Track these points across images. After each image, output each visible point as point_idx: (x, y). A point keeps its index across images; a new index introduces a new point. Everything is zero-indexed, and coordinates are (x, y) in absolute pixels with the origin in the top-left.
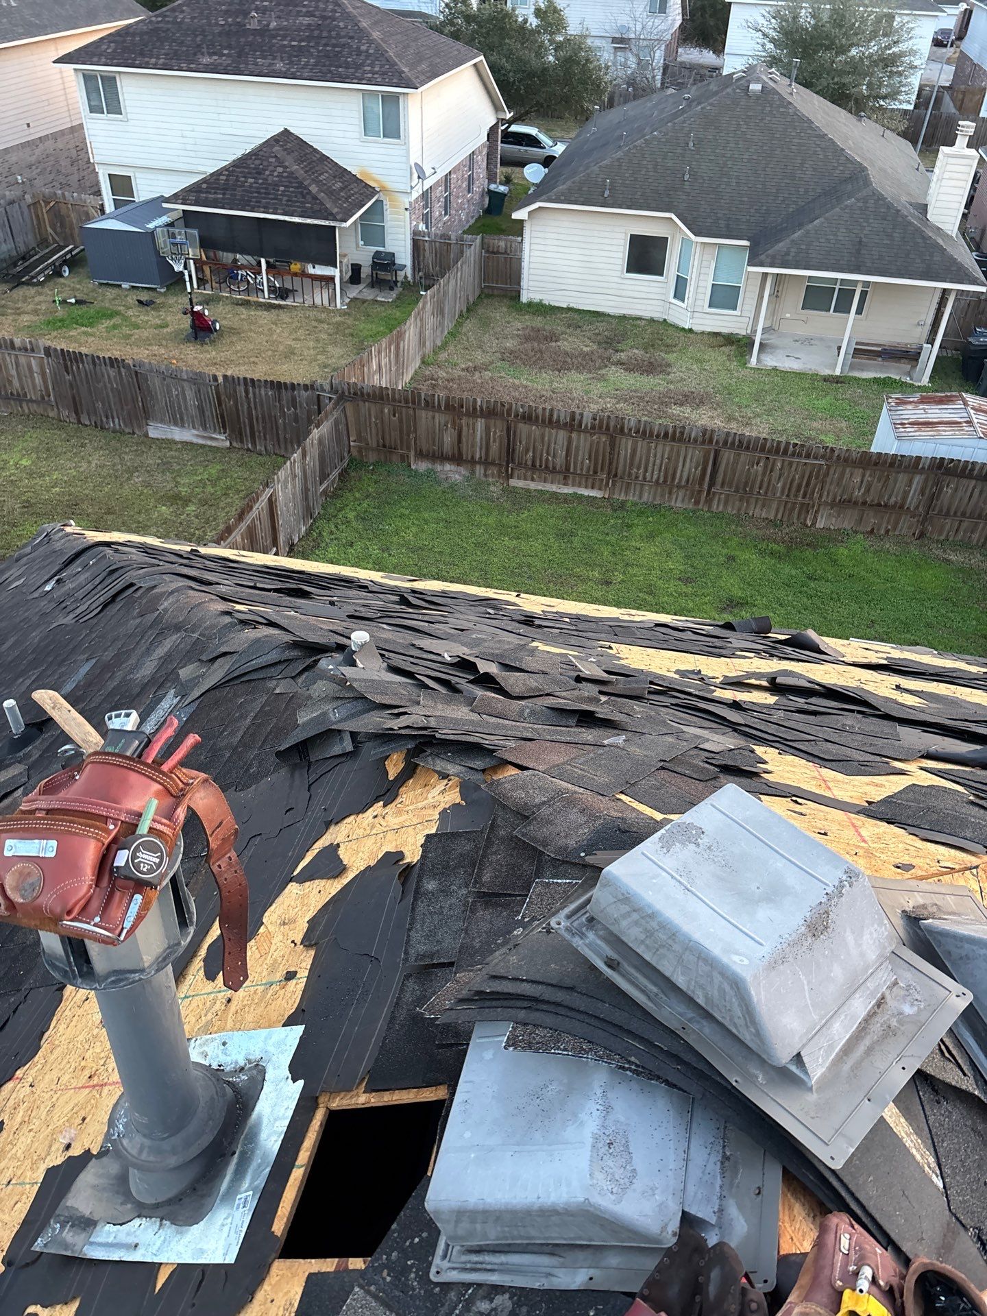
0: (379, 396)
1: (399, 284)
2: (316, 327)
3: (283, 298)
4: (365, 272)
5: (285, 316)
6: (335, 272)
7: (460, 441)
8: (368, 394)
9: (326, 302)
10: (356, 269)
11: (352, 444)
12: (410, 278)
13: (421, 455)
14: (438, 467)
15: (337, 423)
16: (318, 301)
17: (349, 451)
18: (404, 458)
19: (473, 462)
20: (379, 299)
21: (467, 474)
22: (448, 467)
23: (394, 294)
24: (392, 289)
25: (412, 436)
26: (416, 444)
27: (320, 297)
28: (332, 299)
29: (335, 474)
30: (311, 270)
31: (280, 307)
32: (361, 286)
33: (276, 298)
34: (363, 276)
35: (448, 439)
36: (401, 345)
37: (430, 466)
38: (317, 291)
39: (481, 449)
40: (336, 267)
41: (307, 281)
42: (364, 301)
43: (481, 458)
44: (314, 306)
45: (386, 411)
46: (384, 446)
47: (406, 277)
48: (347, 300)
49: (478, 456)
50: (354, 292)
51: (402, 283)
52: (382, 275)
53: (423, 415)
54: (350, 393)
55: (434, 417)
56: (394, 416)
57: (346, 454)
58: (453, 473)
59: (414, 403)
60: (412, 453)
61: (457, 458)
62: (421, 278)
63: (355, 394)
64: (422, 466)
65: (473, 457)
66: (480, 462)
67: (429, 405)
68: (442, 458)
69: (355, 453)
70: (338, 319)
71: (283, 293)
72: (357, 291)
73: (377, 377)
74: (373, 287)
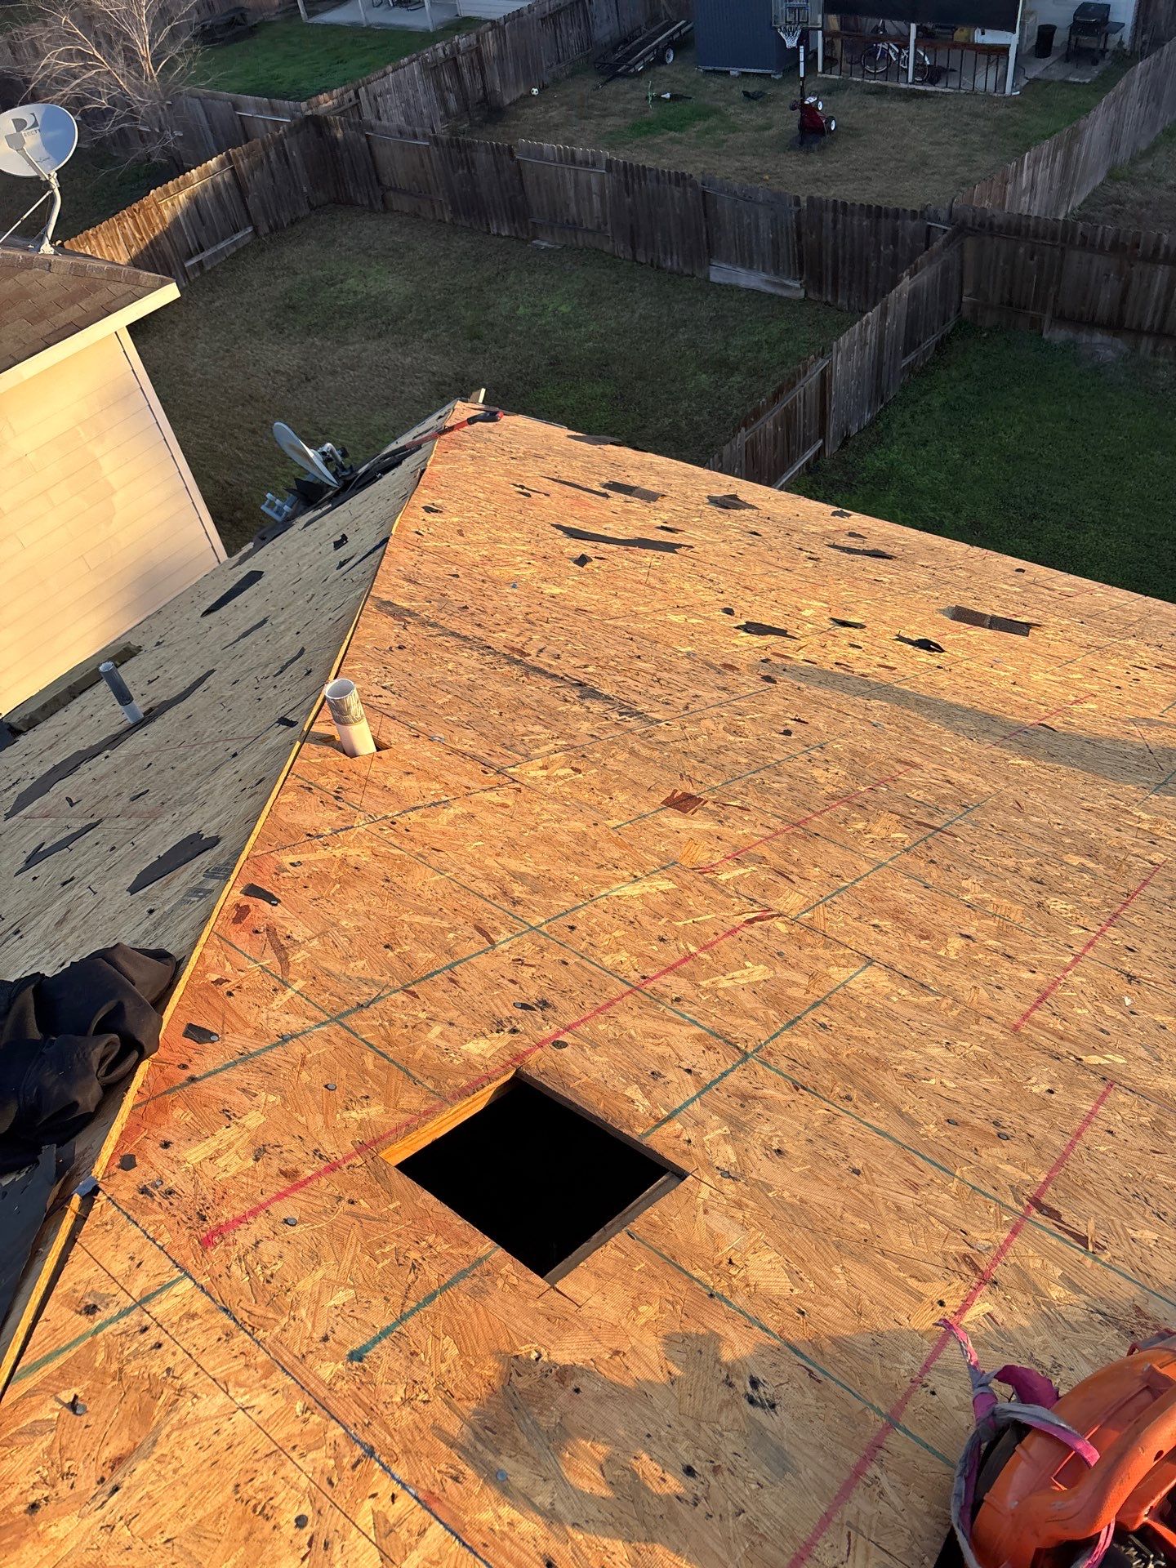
0: (1017, 229)
1: (1108, 55)
2: (967, 124)
3: (933, 82)
4: (1060, 38)
5: (928, 109)
6: (1011, 39)
7: (1123, 300)
8: (1000, 227)
9: (991, 86)
10: (1046, 34)
11: (965, 299)
12: (1127, 44)
13: (1061, 318)
14: (1084, 338)
15: (946, 270)
16: (980, 84)
17: (959, 310)
18: (1036, 324)
19: (1139, 332)
20: (1071, 79)
21: (1125, 349)
22: (1099, 337)
23: (1096, 71)
24: (1095, 63)
25: (1052, 290)
26: (1056, 301)
27: (985, 80)
28: (1001, 82)
29: (932, 340)
30: (979, 38)
31: (925, 94)
32: (1049, 61)
33: (922, 83)
34: (1056, 43)
35: (1106, 297)
36: (1075, 150)
37: (1071, 335)
38: (981, 70)
39: (1155, 312)
40: (1014, 31)
41: (970, 55)
42: (1048, 83)
43: (1152, 326)
44: (973, 92)
45: (1021, 250)
46: (1010, 304)
47: (1121, 43)
48: (1024, 82)
49: (1148, 323)
50: (1036, 69)
51: (1115, 52)
52: (1087, 41)
53: (1075, 256)
54: (974, 224)
55: (1091, 262)
56: (1032, 259)
57: (952, 314)
58: (1104, 347)
59: (1064, 240)
60: (1048, 316)
61: (1115, 325)
62: (1144, 43)
63: (981, 225)
64: (1058, 335)
65: (1139, 325)
66: (1149, 333)
67: (1087, 244)
68: (1090, 323)
69: (966, 311)
70: (1002, 111)
71: (932, 75)
72: (1041, 69)
73: (1026, 199)
74: (1067, 61)
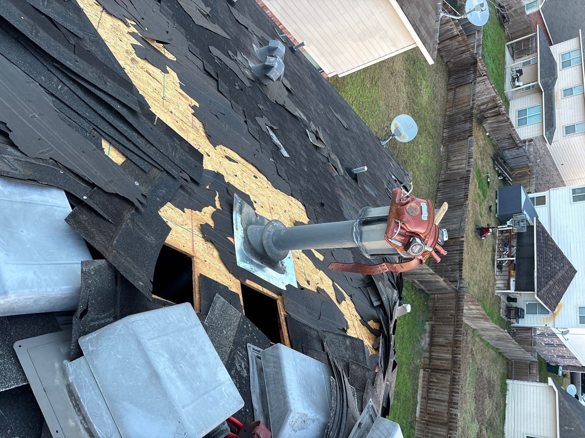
0: (459, 309)
2: (486, 281)
3: (497, 267)
4: (514, 304)
5: (490, 267)
6: (512, 290)
7: (440, 346)
8: (459, 304)
9: (497, 286)
10: (515, 300)
11: (436, 295)
12: (512, 325)
13: (432, 327)
14: (427, 335)
15: (445, 289)
16: (498, 282)
17: (432, 294)
18: (431, 319)
19: (430, 351)
20: (501, 310)
21: (425, 349)
22: (428, 339)
23: (504, 317)
24: (506, 316)
25: (441, 323)
26: (438, 325)
27: (500, 283)
28: (499, 288)
29: (422, 287)
30: (512, 280)
31: (494, 265)
32: (506, 302)
33: (497, 263)
34: (511, 303)
35: (441, 340)
36: (482, 320)
37: (428, 331)
38: (503, 282)
39: (437, 356)
40: (515, 291)
41: (507, 278)
42: (499, 303)
43: (433, 355)
44: (495, 280)
45: (452, 312)
46: (436, 310)
47: (513, 323)
48: (499, 295)
49: (433, 354)
50: (503, 298)
51: (510, 321)
52: (513, 313)
53: (452, 329)
54: (460, 295)
55: (451, 334)
56: (450, 315)
57: (431, 292)
58: (425, 342)
59: (457, 325)
60: (433, 323)
61: (432, 344)
62: (513, 330)
63: (459, 298)
64: (427, 327)
65: (433, 352)
66: (430, 355)
67: (456, 332)
68: (432, 337)
69: (432, 296)
70: (490, 291)
71: (500, 266)
72: (504, 300)
73: (467, 308)
74: (506, 307)
